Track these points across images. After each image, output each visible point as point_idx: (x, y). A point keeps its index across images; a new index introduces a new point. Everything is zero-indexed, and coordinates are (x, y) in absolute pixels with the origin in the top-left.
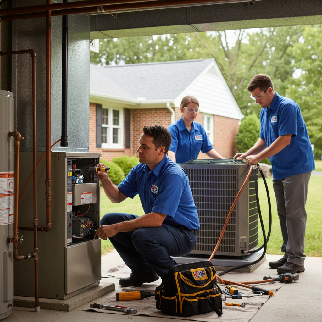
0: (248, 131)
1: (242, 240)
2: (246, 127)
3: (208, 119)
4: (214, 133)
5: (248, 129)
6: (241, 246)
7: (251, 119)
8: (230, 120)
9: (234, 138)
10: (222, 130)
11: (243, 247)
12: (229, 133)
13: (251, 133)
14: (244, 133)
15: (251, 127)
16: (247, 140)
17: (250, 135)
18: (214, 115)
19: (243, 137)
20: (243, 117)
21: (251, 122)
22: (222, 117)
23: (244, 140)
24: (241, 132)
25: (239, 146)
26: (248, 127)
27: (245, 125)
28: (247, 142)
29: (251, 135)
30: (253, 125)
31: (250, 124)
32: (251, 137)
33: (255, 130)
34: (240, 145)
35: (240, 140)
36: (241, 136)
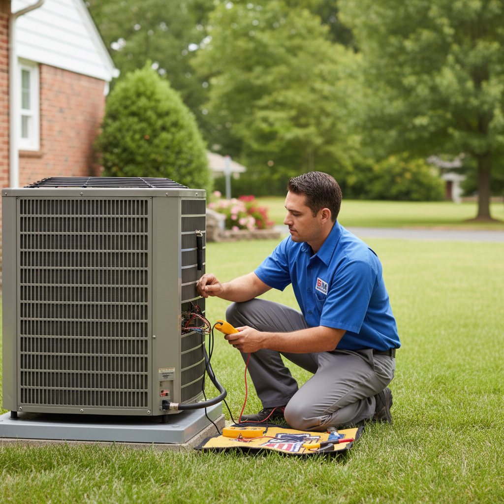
0: (133, 114)
1: (166, 375)
2: (128, 102)
3: (25, 74)
4: (41, 116)
5: (134, 108)
6: (162, 392)
7: (141, 80)
8: (84, 83)
9: (92, 135)
10: (61, 110)
11: (167, 395)
12: (80, 119)
13: (142, 119)
14: (124, 120)
15: (143, 102)
16: (133, 139)
17: (138, 127)
18: (40, 65)
19: (120, 130)
20: (116, 73)
21: (142, 89)
22: (63, 70)
23: (123, 137)
24: (113, 116)
25: (108, 156)
26: (133, 103)
27: (126, 98)
28: (132, 145)
29: (144, 125)
30: (149, 98)
31: (139, 95)
32: (142, 131)
33: (154, 109)
34: (112, 153)
35: (111, 139)
36: (114, 126)
